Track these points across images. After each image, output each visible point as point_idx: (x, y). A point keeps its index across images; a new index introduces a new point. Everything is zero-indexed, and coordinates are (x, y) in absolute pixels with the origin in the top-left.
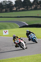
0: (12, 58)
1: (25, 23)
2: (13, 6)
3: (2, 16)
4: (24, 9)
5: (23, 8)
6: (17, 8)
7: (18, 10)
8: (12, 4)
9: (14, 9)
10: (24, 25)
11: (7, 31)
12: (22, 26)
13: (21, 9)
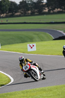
0: (41, 88)
1: (62, 32)
2: (44, 6)
3: (26, 22)
4: (61, 10)
5: (59, 9)
6: (50, 8)
7: (52, 12)
8: (43, 3)
9: (44, 11)
10: (61, 36)
11: (33, 46)
12: (58, 37)
13: (56, 10)
